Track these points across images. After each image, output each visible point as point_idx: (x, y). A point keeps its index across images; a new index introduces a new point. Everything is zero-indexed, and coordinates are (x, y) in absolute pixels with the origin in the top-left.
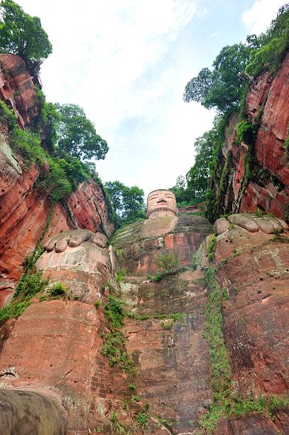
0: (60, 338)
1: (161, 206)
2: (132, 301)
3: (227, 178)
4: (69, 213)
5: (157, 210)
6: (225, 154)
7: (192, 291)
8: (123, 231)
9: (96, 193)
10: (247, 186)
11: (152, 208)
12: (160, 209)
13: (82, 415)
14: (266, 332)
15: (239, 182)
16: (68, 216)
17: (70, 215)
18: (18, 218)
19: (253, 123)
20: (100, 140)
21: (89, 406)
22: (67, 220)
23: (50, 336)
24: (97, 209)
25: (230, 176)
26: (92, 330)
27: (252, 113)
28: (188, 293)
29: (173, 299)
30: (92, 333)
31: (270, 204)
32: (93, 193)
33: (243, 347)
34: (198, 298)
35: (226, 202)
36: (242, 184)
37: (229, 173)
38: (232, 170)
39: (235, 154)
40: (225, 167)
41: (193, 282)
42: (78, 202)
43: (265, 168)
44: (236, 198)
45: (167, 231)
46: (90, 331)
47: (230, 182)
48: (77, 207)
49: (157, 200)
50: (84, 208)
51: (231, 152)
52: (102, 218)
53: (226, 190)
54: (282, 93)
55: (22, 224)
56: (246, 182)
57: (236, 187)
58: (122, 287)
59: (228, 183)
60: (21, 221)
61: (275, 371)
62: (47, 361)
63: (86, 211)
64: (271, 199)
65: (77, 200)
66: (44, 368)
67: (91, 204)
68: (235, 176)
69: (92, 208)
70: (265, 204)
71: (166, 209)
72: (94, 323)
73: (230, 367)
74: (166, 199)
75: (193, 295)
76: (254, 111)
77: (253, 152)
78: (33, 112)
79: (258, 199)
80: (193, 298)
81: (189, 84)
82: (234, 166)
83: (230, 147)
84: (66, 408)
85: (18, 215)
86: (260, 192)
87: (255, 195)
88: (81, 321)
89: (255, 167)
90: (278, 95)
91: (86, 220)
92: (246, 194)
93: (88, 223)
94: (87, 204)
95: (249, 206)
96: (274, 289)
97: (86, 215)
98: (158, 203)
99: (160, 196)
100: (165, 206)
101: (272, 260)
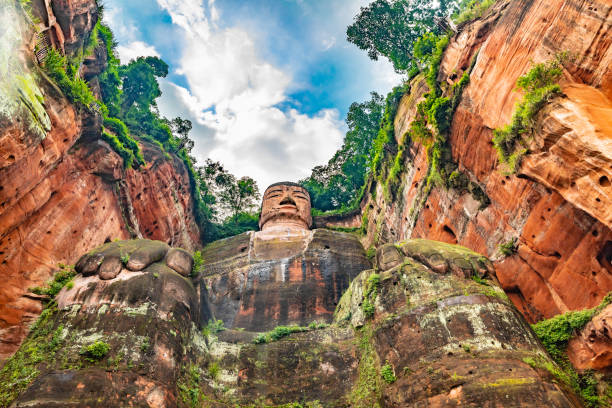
1: (285, 211)
4: (126, 205)
5: (279, 216)
6: (400, 138)
7: (332, 364)
9: (178, 176)
10: (429, 194)
11: (270, 211)
15: (416, 186)
16: (124, 212)
17: (127, 210)
18: (30, 209)
22: (121, 219)
25: (404, 175)
27: (449, 80)
28: (325, 367)
31: (464, 227)
32: (173, 177)
35: (393, 215)
36: (422, 190)
37: (402, 170)
42: (145, 189)
43: (462, 169)
47: (402, 184)
48: (142, 197)
49: (281, 199)
50: (154, 202)
51: (408, 137)
53: (394, 197)
54: (500, 57)
55: (36, 220)
56: (428, 187)
57: (412, 193)
60: (36, 214)
63: (157, 207)
64: (468, 219)
65: (143, 186)
67: (166, 195)
68: (412, 175)
69: (168, 201)
70: (456, 227)
74: (295, 200)
75: (332, 370)
76: (454, 77)
79: (447, 217)
82: (411, 159)
83: (408, 128)
85: (33, 203)
87: (441, 210)
89: (447, 167)
90: (493, 58)
91: (155, 222)
92: (428, 207)
93: (157, 227)
94: (160, 195)
95: (430, 226)
96: (471, 373)
97: (156, 213)
98: (281, 203)
99: (286, 194)
100: (293, 211)
101: (469, 324)
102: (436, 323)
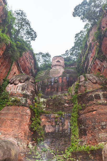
0: (16, 120)
2: (44, 105)
3: (87, 55)
4: (18, 64)
5: (56, 65)
6: (88, 44)
7: (67, 104)
8: (41, 73)
9: (30, 56)
10: (95, 60)
11: (53, 64)
12: (57, 65)
13: (24, 148)
14: (93, 124)
15: (92, 58)
16: (18, 66)
17: (19, 65)
19: (102, 34)
20: (33, 31)
21: (26, 145)
22: (17, 68)
23: (12, 120)
24: (30, 63)
25: (89, 54)
26: (28, 117)
27: (102, 28)
28: (66, 104)
29: (59, 106)
30: (28, 119)
31: (103, 69)
32: (29, 56)
33: (84, 128)
34: (69, 107)
35: (86, 65)
36: (93, 59)
37: (88, 53)
38: (90, 52)
39: (92, 45)
40: (87, 50)
41: (68, 100)
42: (22, 60)
43: (104, 54)
44: (90, 64)
45: (59, 75)
46: (27, 118)
47: (88, 57)
48: (22, 62)
50: (25, 63)
51: (91, 44)
52: (32, 67)
53: (86, 60)
56: (95, 58)
57: (91, 60)
58: (40, 100)
59: (87, 57)
61: (94, 138)
62: (11, 129)
63: (26, 64)
64: (104, 68)
65: (22, 59)
66: (10, 131)
67: (28, 61)
68: (91, 55)
69: (28, 62)
70: (102, 69)
71: (60, 65)
72: (29, 115)
73: (78, 134)
74: (60, 61)
75: (67, 105)
76: (104, 27)
77: (100, 46)
78: (3, 17)
79: (99, 67)
80: (67, 107)
81: (76, 7)
82: (91, 50)
83: (91, 41)
84: (19, 146)
86: (100, 64)
87: (98, 65)
88: (24, 114)
89: (100, 53)
91: (25, 68)
92: (95, 63)
93: (26, 69)
94: (26, 61)
95: (95, 68)
96: (98, 108)
97: (26, 65)
98: (57, 62)
99: (58, 59)
100: (59, 64)
101: (99, 96)
102: (91, 96)
